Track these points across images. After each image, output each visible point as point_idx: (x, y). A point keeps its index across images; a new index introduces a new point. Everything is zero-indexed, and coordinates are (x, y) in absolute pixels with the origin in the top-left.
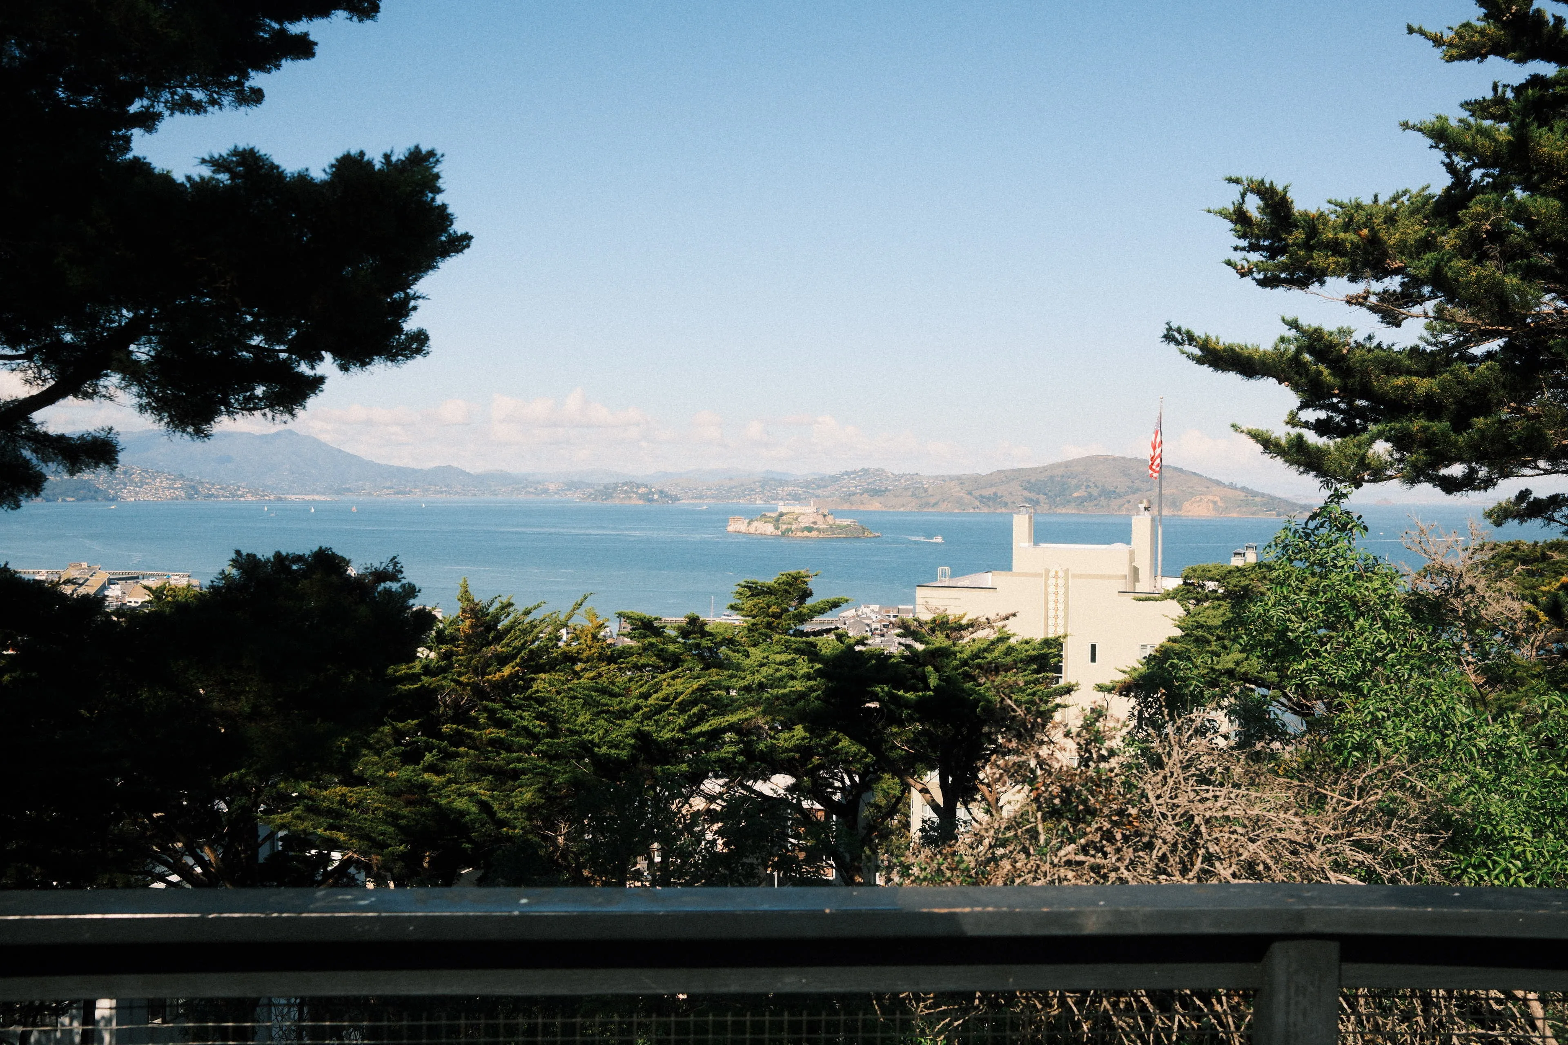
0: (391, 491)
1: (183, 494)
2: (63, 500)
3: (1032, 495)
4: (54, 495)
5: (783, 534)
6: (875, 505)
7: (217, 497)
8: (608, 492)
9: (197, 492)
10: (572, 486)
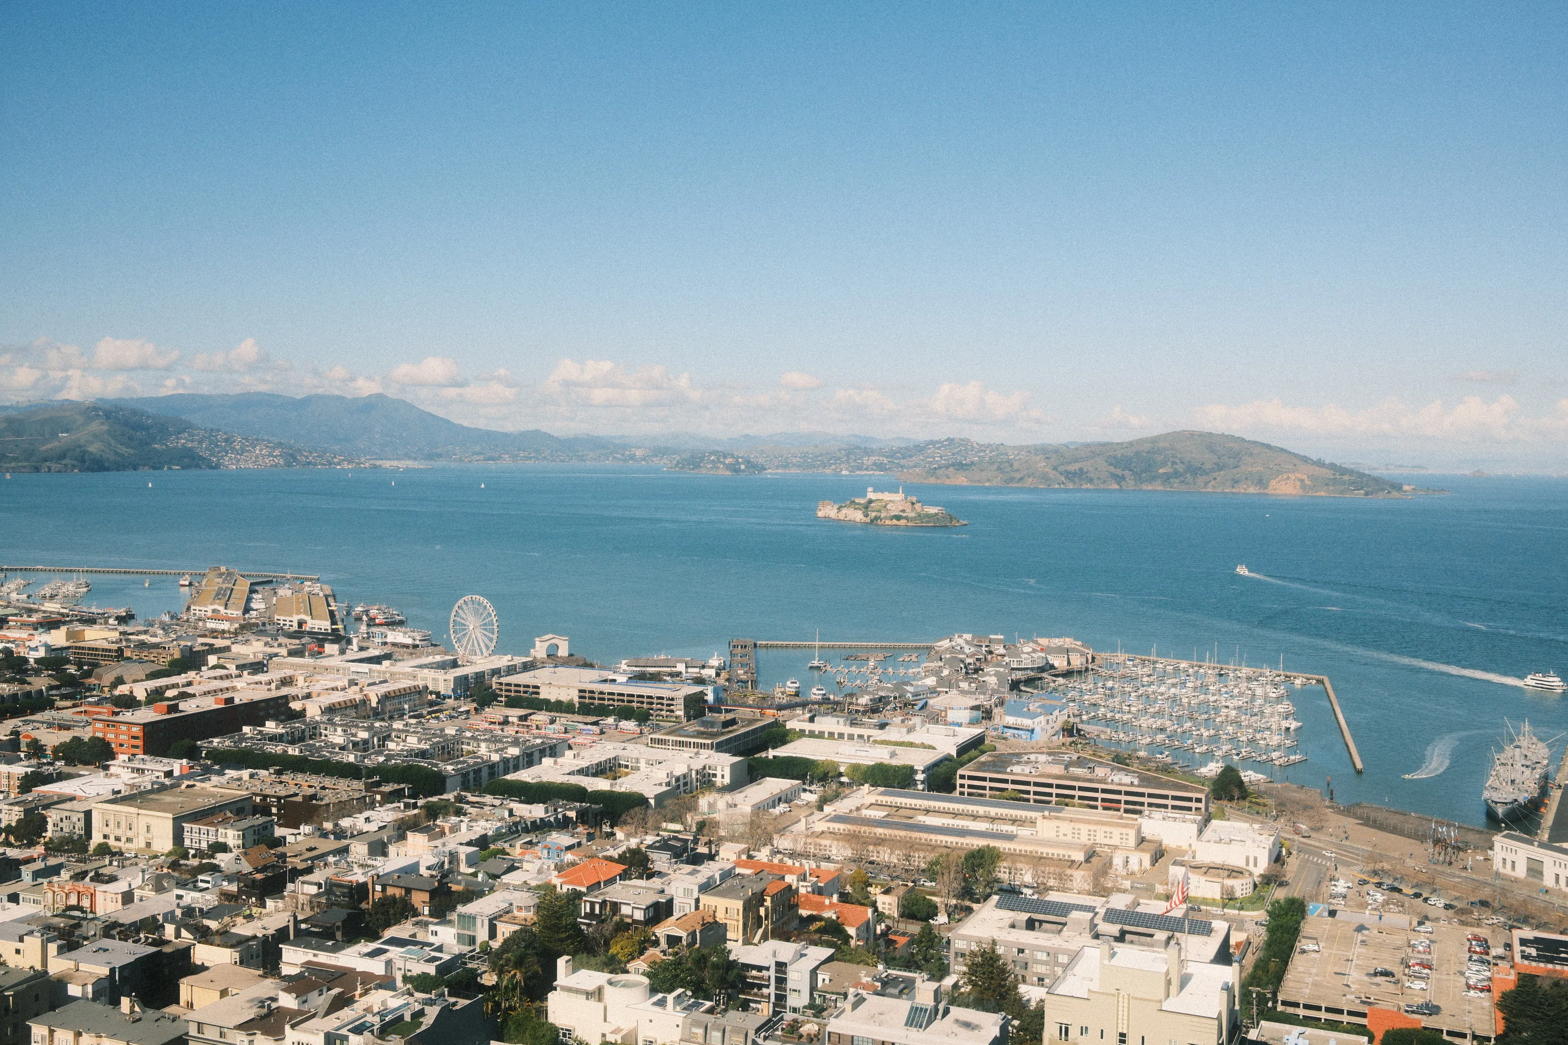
0: (481, 457)
1: (282, 462)
2: (169, 468)
3: (1119, 472)
4: (160, 463)
5: (872, 521)
6: (961, 480)
7: (315, 465)
8: (695, 460)
9: (295, 460)
10: (660, 452)
